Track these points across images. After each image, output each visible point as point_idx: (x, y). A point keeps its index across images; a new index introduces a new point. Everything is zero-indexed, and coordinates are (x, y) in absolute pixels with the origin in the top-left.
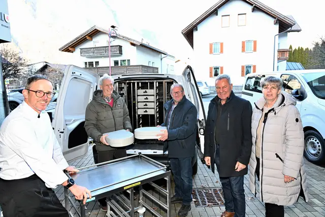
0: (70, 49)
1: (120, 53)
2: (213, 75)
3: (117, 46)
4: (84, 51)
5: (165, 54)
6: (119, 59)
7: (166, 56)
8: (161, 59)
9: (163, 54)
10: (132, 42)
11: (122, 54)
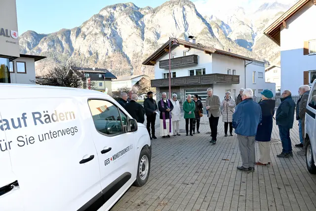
0: (151, 62)
1: (194, 63)
2: (310, 82)
3: (192, 55)
4: (163, 63)
5: (249, 60)
6: (194, 69)
7: (250, 62)
8: (245, 66)
9: (247, 60)
10: (207, 50)
11: (197, 63)
